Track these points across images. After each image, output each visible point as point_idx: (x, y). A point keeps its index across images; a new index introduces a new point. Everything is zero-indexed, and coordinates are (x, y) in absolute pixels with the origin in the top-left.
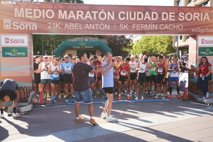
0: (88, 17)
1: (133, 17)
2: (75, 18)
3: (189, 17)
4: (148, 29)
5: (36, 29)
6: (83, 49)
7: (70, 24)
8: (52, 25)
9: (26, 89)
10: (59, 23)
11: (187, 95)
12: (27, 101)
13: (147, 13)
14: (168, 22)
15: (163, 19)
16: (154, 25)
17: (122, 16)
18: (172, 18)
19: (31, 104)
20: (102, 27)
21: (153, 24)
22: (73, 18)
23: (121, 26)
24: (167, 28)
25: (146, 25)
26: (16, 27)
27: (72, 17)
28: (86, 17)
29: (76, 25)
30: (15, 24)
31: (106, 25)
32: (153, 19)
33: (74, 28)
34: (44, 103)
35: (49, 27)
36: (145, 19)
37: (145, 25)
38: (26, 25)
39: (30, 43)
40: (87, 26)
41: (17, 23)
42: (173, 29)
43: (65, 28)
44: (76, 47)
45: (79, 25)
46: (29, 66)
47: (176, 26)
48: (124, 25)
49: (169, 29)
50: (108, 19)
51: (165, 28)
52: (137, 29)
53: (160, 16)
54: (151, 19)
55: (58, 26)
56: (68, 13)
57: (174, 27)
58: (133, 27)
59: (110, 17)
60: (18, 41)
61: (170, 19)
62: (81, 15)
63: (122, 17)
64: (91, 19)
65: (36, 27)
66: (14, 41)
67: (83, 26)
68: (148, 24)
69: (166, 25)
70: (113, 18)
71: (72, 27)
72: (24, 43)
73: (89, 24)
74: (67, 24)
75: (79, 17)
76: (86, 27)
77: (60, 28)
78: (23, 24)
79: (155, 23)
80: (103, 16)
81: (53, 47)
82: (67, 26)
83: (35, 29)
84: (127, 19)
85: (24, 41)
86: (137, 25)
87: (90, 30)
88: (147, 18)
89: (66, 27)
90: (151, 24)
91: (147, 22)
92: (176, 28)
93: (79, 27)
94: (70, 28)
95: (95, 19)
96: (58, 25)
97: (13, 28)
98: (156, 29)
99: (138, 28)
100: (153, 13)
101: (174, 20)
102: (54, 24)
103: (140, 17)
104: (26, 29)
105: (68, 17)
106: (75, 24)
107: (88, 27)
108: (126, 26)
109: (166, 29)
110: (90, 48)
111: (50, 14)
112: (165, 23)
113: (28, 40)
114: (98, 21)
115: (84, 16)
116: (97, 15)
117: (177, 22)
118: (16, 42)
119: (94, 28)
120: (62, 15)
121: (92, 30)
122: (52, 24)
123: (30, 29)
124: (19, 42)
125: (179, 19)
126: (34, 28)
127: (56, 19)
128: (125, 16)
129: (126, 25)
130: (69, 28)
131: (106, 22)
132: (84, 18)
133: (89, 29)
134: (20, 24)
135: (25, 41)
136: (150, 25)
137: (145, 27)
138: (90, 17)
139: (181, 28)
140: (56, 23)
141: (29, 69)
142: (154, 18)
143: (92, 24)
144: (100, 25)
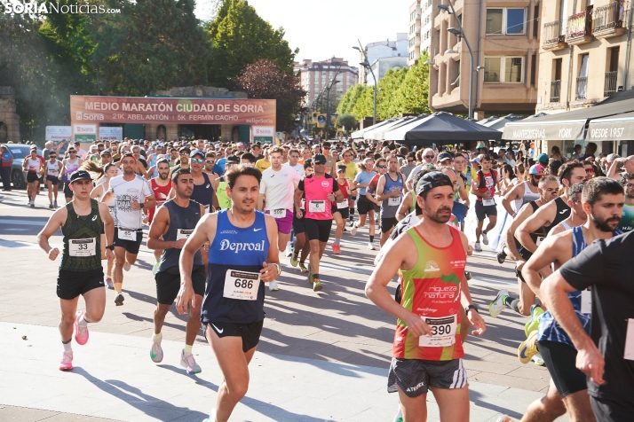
1: (189, 109)
2: (137, 110)
3: (243, 108)
7: (133, 115)
10: (123, 114)
13: (203, 105)
14: (224, 113)
15: (219, 111)
17: (180, 108)
20: (161, 117)
22: (135, 110)
26: (86, 118)
27: (134, 108)
28: (147, 109)
29: (138, 116)
31: (165, 116)
33: (137, 118)
35: (114, 118)
40: (148, 117)
41: (87, 115)
43: (128, 118)
53: (216, 107)
56: (131, 106)
59: (168, 109)
62: (142, 108)
66: (84, 129)
67: (144, 117)
70: (171, 110)
71: (134, 118)
73: (149, 115)
74: (130, 115)
77: (123, 118)
78: (92, 115)
79: (211, 114)
80: (162, 108)
91: (204, 113)
93: (140, 118)
97: (84, 119)
98: (212, 119)
100: (209, 105)
101: (229, 111)
103: (197, 108)
104: (95, 119)
108: (183, 117)
111: (115, 106)
112: (220, 114)
114: (158, 112)
115: (145, 108)
116: (157, 107)
117: (232, 113)
118: (86, 130)
119: (154, 119)
120: (126, 107)
121: (152, 120)
122: (117, 115)
123: (98, 119)
124: (89, 130)
125: (234, 110)
126: (102, 118)
127: (120, 111)
128: (182, 108)
130: (132, 118)
131: (165, 113)
133: (149, 119)
134: (90, 115)
138: (151, 109)
140: (120, 114)
143: (153, 115)
144: (159, 115)
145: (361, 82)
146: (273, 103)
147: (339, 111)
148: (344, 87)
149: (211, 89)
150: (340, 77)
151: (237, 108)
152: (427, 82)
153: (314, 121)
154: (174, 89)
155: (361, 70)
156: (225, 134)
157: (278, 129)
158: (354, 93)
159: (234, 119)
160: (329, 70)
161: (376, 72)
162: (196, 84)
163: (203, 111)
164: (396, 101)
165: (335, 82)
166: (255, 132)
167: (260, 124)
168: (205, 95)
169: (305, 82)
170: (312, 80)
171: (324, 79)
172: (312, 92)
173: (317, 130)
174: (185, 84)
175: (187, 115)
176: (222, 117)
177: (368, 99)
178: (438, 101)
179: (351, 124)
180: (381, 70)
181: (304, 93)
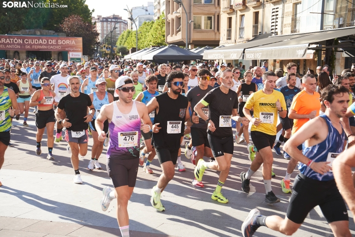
1: (32, 42)
3: (64, 42)
13: (40, 40)
14: (52, 45)
15: (49, 43)
17: (26, 41)
20: (16, 46)
23: (26, 47)
28: (7, 42)
29: (2, 46)
31: (18, 46)
40: (7, 46)
53: (48, 41)
58: (33, 47)
62: (4, 41)
67: (5, 46)
70: (22, 42)
79: (45, 45)
80: (16, 41)
87: (9, 48)
91: (41, 45)
98: (46, 48)
100: (44, 40)
103: (37, 42)
108: (29, 47)
112: (50, 45)
114: (14, 44)
116: (13, 41)
117: (57, 45)
119: (11, 47)
128: (28, 41)
131: (18, 44)
137: (40, 47)
138: (9, 42)
143: (10, 45)
145: (129, 28)
146: (81, 39)
147: (118, 44)
148: (120, 31)
149: (45, 31)
150: (118, 25)
151: (60, 42)
152: (164, 29)
153: (104, 49)
154: (23, 31)
155: (129, 22)
156: (54, 56)
157: (84, 54)
158: (125, 34)
159: (59, 48)
160: (111, 22)
161: (137, 23)
162: (36, 28)
163: (41, 43)
164: (148, 39)
165: (115, 28)
166: (71, 55)
167: (73, 51)
168: (41, 34)
169: (98, 28)
170: (102, 27)
171: (109, 27)
172: (103, 34)
173: (106, 54)
174: (29, 28)
175: (31, 45)
176: (51, 47)
177: (134, 38)
178: (170, 39)
179: (125, 52)
180: (140, 22)
181: (98, 34)
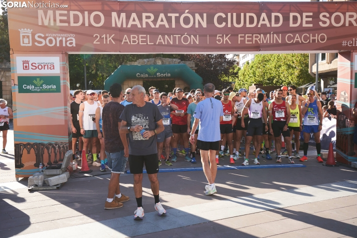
0: (162, 23)
1: (238, 22)
2: (139, 26)
3: (338, 19)
4: (265, 42)
5: (74, 46)
6: (153, 78)
7: (132, 36)
8: (101, 39)
9: (59, 147)
10: (114, 35)
11: (335, 156)
12: (59, 167)
13: (264, 15)
14: (301, 30)
15: (291, 25)
16: (275, 35)
17: (220, 20)
18: (307, 22)
19: (66, 171)
20: (186, 40)
21: (273, 34)
22: (136, 25)
23: (218, 38)
24: (299, 39)
25: (262, 35)
26: (41, 43)
27: (134, 23)
28: (159, 23)
29: (142, 37)
30: (39, 37)
31: (192, 36)
32: (273, 25)
33: (139, 43)
34: (88, 170)
35: (96, 42)
36: (259, 26)
37: (260, 35)
38: (57, 38)
39: (63, 68)
40: (160, 39)
41: (43, 36)
42: (310, 41)
43: (122, 43)
44: (142, 76)
45: (147, 37)
46: (63, 107)
47: (314, 36)
48: (223, 36)
49: (302, 41)
50: (197, 26)
51: (296, 39)
52: (246, 43)
53: (286, 19)
54: (271, 24)
55: (111, 40)
56: (128, 18)
57: (311, 38)
58: (239, 39)
59: (199, 23)
60: (44, 66)
61: (304, 25)
62: (149, 21)
63: (220, 22)
64: (167, 26)
65: (74, 41)
66: (37, 65)
67: (153, 40)
68: (265, 34)
69: (297, 35)
70: (204, 25)
71: (134, 42)
72: (54, 69)
73: (163, 35)
74: (126, 36)
75: (147, 23)
76: (158, 41)
77: (114, 43)
78: (53, 37)
79: (277, 31)
80: (187, 21)
81: (103, 76)
82: (126, 39)
83: (72, 46)
84: (229, 25)
85: (54, 66)
86: (247, 35)
87: (165, 45)
88: (264, 23)
89: (124, 41)
90: (270, 34)
91: (264, 30)
92: (314, 41)
93: (146, 41)
94: (132, 43)
95: (174, 26)
96: (110, 38)
97: (36, 44)
98: (280, 42)
99: (248, 41)
100: (273, 15)
101: (311, 25)
102: (104, 36)
103: (251, 21)
104: (58, 45)
105: (127, 24)
106: (140, 36)
107: (162, 41)
108: (227, 38)
109: (297, 42)
110: (166, 77)
111: (97, 19)
112: (294, 31)
113: (62, 63)
114: (179, 30)
115: (155, 22)
116: (177, 19)
117: (316, 29)
118: (40, 67)
119: (172, 43)
120: (118, 20)
121: (169, 45)
122: (100, 37)
123: (64, 45)
124: (46, 67)
125: (321, 23)
126: (71, 43)
127: (107, 27)
128: (226, 20)
129: (226, 36)
130: (129, 43)
131: (193, 31)
132: (155, 25)
133: (164, 43)
134: (47, 37)
135: (56, 65)
136: (268, 35)
137: (260, 40)
138: (165, 23)
139: (323, 39)
140: (108, 35)
141: (64, 113)
142: (275, 24)
143: (169, 36)
144: (182, 36)
163: (264, 26)
175: (234, 33)
